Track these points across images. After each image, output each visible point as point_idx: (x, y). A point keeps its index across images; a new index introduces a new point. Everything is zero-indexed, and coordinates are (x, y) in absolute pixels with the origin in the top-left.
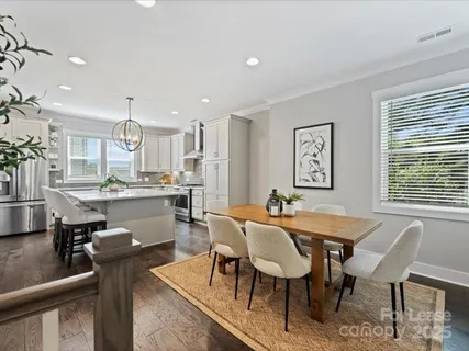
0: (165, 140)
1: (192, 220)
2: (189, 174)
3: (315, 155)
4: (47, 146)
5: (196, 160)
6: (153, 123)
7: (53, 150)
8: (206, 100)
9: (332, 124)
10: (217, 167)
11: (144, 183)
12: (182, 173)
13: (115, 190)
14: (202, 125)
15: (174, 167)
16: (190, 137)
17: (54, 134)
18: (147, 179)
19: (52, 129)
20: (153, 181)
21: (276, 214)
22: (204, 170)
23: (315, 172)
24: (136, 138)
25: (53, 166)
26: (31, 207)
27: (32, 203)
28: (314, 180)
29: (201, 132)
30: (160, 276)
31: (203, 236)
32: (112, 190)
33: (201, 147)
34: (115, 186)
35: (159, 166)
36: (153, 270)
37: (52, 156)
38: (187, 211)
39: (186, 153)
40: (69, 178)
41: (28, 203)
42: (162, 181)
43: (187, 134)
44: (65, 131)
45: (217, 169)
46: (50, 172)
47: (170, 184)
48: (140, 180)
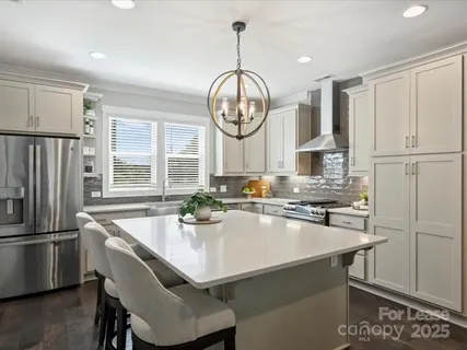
2: (300, 179)
4: (80, 134)
7: (89, 141)
11: (219, 194)
12: (282, 179)
16: (306, 111)
17: (91, 114)
18: (223, 189)
19: (87, 105)
25: (88, 169)
26: (55, 243)
27: (57, 237)
32: (202, 221)
33: (335, 129)
34: (205, 212)
35: (245, 166)
37: (87, 151)
39: (301, 142)
40: (111, 189)
41: (52, 237)
42: (247, 191)
43: (301, 106)
44: (105, 108)
45: (416, 173)
46: (86, 179)
47: (261, 196)
48: (214, 190)
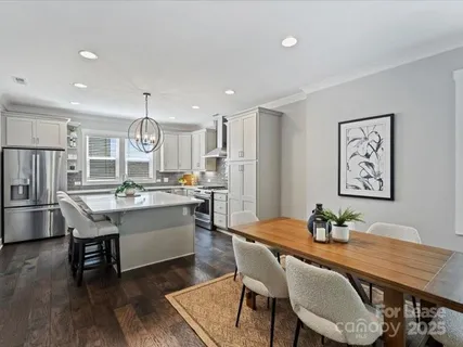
0: (185, 137)
1: (214, 228)
2: (210, 174)
3: (368, 156)
4: (65, 147)
5: (218, 159)
6: (172, 119)
7: (72, 150)
8: (230, 92)
9: (392, 116)
10: (242, 168)
11: (163, 184)
12: (203, 173)
13: (132, 195)
14: (225, 120)
15: (195, 166)
16: (212, 132)
17: (74, 134)
18: (166, 180)
19: (71, 129)
20: (173, 181)
21: (324, 239)
22: (227, 171)
23: (368, 177)
24: (153, 138)
25: (72, 168)
26: (51, 211)
27: (52, 207)
28: (366, 188)
29: (225, 128)
30: (177, 306)
31: (227, 250)
32: (128, 195)
33: (225, 144)
34: (131, 191)
35: (179, 165)
36: (169, 297)
37: (70, 157)
38: (209, 217)
39: (208, 151)
40: (87, 180)
41: (49, 207)
42: (181, 182)
43: (208, 130)
44: (84, 131)
45: (243, 170)
46: (69, 174)
47: (190, 185)
48: (159, 180)
